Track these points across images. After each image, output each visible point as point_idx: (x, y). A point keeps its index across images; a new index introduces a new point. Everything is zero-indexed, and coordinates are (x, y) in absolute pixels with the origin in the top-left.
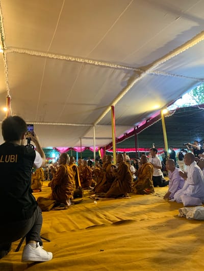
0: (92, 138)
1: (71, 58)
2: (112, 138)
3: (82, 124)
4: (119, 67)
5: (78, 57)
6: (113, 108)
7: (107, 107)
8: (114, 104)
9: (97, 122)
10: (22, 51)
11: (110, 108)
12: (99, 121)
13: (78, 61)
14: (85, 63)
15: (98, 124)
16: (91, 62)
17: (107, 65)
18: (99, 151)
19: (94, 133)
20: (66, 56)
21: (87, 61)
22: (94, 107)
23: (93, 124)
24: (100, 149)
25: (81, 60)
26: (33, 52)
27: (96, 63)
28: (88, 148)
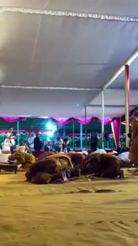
0: (100, 106)
1: (71, 14)
2: (124, 106)
3: (87, 88)
4: (132, 19)
5: (79, 13)
6: (127, 67)
7: (119, 67)
8: (129, 63)
9: (107, 85)
10: (15, 10)
11: (123, 68)
12: (110, 83)
13: (80, 16)
14: (89, 18)
15: (107, 88)
16: (96, 16)
17: (116, 18)
18: (112, 124)
19: (103, 99)
20: (65, 11)
21: (90, 16)
22: (100, 68)
23: (101, 88)
24: (113, 120)
25: (84, 15)
26: (27, 10)
27: (102, 17)
28: (97, 119)
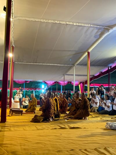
0: (73, 75)
1: (56, 22)
2: (87, 75)
3: (65, 64)
4: (92, 26)
5: (61, 21)
6: (89, 53)
7: (84, 53)
8: (90, 51)
9: (77, 63)
10: (24, 18)
11: (87, 53)
12: (78, 62)
13: (62, 23)
14: (67, 24)
15: (77, 65)
16: (71, 23)
17: (83, 25)
18: (79, 85)
19: (74, 71)
20: (53, 20)
21: (68, 23)
22: (74, 53)
23: (74, 65)
24: (80, 83)
25: (64, 23)
26: (31, 19)
27: (75, 24)
28: (71, 82)
